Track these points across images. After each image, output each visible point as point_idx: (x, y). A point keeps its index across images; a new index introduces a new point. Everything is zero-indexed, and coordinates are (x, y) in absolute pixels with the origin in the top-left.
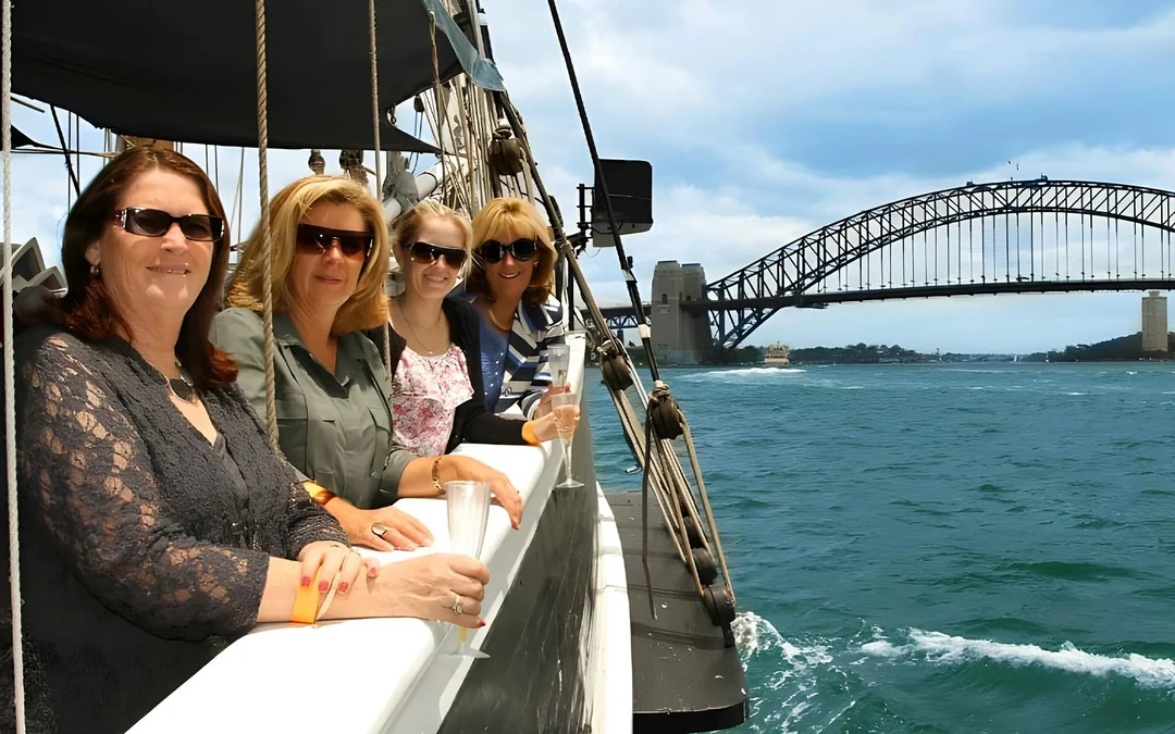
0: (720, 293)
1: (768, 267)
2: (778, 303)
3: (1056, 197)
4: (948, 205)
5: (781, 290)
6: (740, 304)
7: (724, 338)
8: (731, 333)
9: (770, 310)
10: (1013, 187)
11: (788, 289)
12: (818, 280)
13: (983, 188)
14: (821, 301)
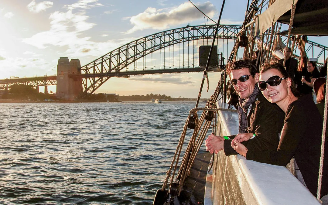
0: (86, 70)
1: (105, 61)
2: (109, 75)
3: (223, 32)
4: (179, 35)
5: (111, 70)
6: (94, 76)
7: (87, 89)
8: (90, 87)
9: (106, 78)
10: (206, 28)
11: (113, 69)
12: (126, 65)
13: (194, 28)
14: (127, 74)
